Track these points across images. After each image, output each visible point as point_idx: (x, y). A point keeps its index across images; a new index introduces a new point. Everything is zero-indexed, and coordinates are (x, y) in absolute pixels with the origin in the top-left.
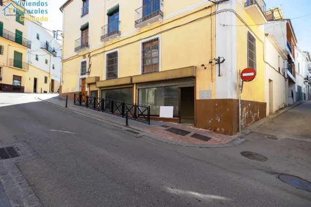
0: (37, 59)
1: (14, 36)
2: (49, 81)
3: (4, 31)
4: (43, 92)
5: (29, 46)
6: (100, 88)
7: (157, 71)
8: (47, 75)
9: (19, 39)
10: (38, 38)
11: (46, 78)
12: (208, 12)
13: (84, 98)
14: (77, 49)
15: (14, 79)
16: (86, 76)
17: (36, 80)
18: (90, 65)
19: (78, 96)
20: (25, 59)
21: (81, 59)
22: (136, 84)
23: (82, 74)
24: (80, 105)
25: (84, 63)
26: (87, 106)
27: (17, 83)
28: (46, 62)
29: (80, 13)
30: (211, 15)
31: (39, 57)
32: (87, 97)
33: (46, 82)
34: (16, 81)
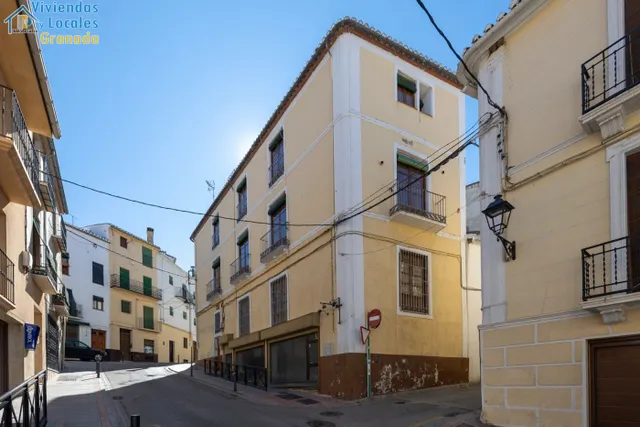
0: (172, 314)
1: (142, 286)
2: (190, 345)
3: (131, 283)
4: (181, 360)
5: (159, 298)
6: (234, 349)
7: (285, 321)
8: (187, 336)
9: (148, 289)
10: (171, 283)
11: (185, 340)
12: (327, 237)
13: (220, 365)
14: (209, 297)
15: (145, 345)
16: (220, 334)
17: (172, 344)
18: (224, 318)
19: (213, 364)
20: (157, 317)
21: (214, 311)
22: (268, 340)
23: (217, 332)
24: (216, 375)
25: (218, 315)
26: (222, 376)
27: (149, 350)
28: (185, 317)
29: (211, 244)
30: (331, 241)
31: (174, 311)
32: (222, 364)
33: (185, 346)
34: (148, 348)
